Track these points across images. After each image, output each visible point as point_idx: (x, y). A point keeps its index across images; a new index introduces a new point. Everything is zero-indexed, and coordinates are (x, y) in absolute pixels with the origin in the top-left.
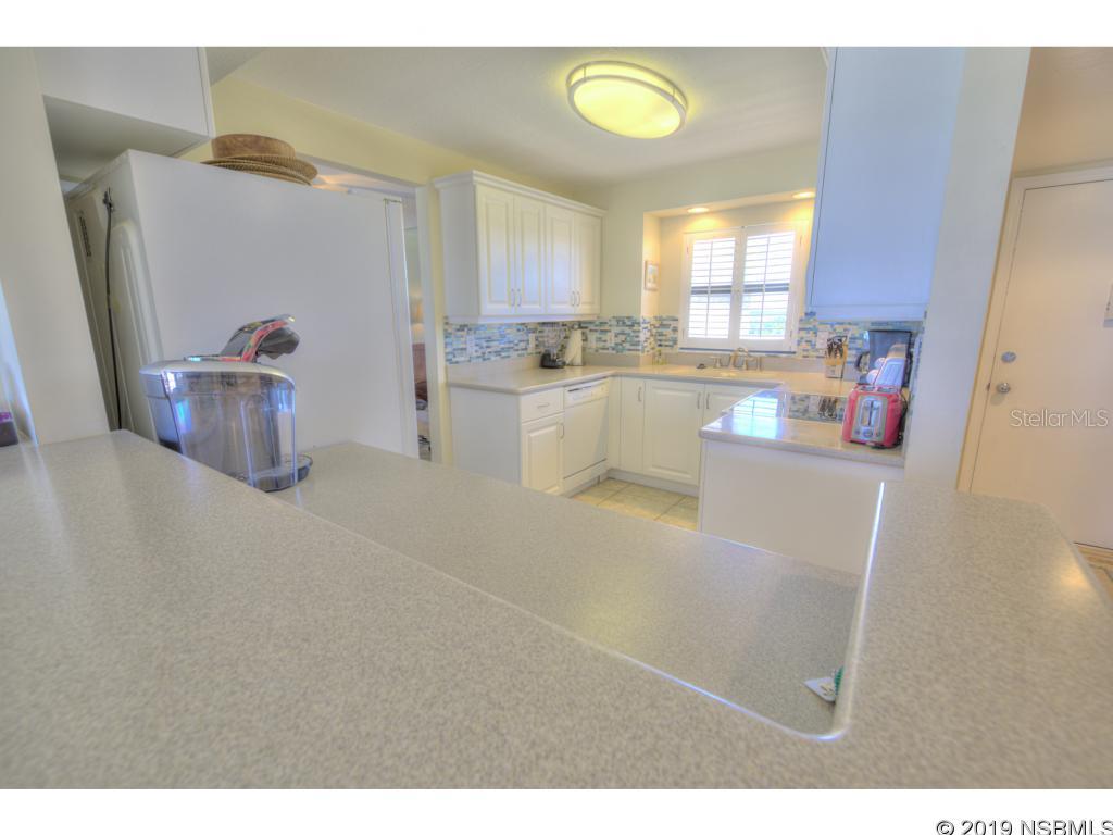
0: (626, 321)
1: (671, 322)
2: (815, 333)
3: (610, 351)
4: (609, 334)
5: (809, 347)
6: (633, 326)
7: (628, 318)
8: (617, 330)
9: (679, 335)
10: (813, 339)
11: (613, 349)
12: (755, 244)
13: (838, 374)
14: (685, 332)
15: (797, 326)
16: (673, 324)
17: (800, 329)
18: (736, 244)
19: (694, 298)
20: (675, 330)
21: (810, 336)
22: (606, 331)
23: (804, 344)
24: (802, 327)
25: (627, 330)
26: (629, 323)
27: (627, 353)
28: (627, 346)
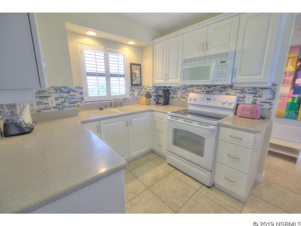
0: (63, 89)
1: (78, 89)
2: (134, 91)
3: (53, 110)
4: (49, 98)
5: (133, 96)
6: (69, 92)
7: (65, 88)
8: (57, 95)
9: (84, 95)
10: (134, 93)
11: (55, 108)
12: (112, 57)
13: (148, 104)
14: (87, 94)
15: (129, 89)
16: (80, 90)
17: (130, 90)
18: (105, 55)
19: (88, 77)
20: (81, 93)
21: (133, 93)
22: (47, 97)
23: (132, 95)
24: (131, 90)
25: (65, 95)
26: (66, 91)
27: (68, 109)
28: (67, 104)
